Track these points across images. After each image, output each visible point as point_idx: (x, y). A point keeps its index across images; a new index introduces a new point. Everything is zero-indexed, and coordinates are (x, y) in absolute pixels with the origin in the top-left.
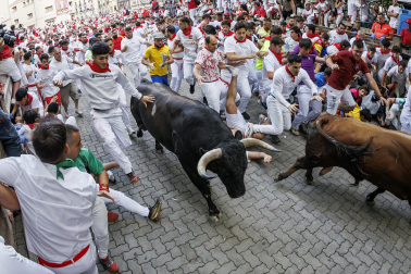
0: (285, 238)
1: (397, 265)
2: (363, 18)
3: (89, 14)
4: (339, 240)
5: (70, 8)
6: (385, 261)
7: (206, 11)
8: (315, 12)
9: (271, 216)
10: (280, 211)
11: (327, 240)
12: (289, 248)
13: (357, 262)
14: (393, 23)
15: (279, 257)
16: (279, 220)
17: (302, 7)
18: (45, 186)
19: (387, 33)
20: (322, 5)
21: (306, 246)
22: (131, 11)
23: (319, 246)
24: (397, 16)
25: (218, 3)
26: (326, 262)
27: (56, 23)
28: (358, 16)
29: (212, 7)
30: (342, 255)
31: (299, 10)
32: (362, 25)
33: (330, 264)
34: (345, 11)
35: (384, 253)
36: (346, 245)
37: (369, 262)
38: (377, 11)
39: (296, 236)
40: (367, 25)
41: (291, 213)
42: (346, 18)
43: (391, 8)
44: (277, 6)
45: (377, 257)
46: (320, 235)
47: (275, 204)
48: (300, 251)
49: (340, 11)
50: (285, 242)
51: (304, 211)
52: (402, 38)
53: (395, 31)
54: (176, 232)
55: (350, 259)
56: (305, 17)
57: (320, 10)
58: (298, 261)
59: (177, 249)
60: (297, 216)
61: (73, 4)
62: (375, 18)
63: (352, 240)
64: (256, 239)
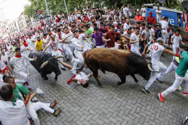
0: (112, 111)
1: (162, 113)
2: (130, 15)
3: (16, 32)
4: (135, 107)
5: (8, 31)
6: (157, 112)
7: (64, 23)
8: (110, 15)
9: (105, 102)
10: (108, 100)
11: (130, 108)
12: (115, 115)
13: (145, 115)
14: (144, 15)
15: (111, 119)
16: (108, 104)
17: (103, 14)
18: (10, 111)
19: (141, 19)
20: (112, 12)
21: (122, 112)
22: (33, 28)
23: (127, 112)
24: (145, 12)
25: (68, 18)
26: (132, 118)
27: (3, 38)
28: (128, 14)
29: (66, 20)
30: (138, 113)
31: (103, 16)
32: (130, 17)
33: (134, 118)
34: (122, 13)
35: (156, 109)
36: (139, 109)
37: (150, 114)
38: (136, 11)
39: (116, 109)
40: (133, 17)
41: (113, 100)
42: (123, 15)
43: (142, 9)
44: (93, 16)
45: (153, 112)
46: (127, 107)
47: (105, 97)
48: (120, 115)
49: (120, 13)
50: (113, 112)
51: (118, 98)
52: (148, 20)
53: (145, 18)
54: (66, 117)
55: (142, 114)
56: (106, 18)
57: (112, 14)
58: (120, 119)
59: (68, 124)
60: (116, 101)
61: (9, 29)
62: (136, 14)
63: (141, 106)
64: (100, 113)
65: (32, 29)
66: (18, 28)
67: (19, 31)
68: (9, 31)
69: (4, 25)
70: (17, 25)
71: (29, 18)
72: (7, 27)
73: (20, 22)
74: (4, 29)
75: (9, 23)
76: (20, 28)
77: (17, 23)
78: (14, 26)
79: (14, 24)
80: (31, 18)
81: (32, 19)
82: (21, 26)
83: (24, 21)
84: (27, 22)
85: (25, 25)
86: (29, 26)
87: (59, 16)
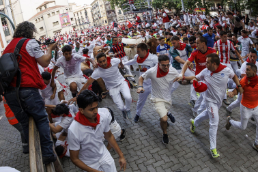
65: (115, 25)
66: (91, 20)
67: (92, 24)
68: (73, 22)
69: (65, 11)
70: (89, 14)
71: (113, 7)
72: (71, 15)
73: (95, 11)
74: (65, 19)
75: (74, 9)
76: (94, 21)
77: (89, 11)
78: (84, 16)
79: (83, 12)
80: (116, 7)
81: (117, 9)
82: (96, 17)
83: (102, 10)
84: (108, 12)
85: (105, 18)
86: (110, 19)
87: (167, 11)
